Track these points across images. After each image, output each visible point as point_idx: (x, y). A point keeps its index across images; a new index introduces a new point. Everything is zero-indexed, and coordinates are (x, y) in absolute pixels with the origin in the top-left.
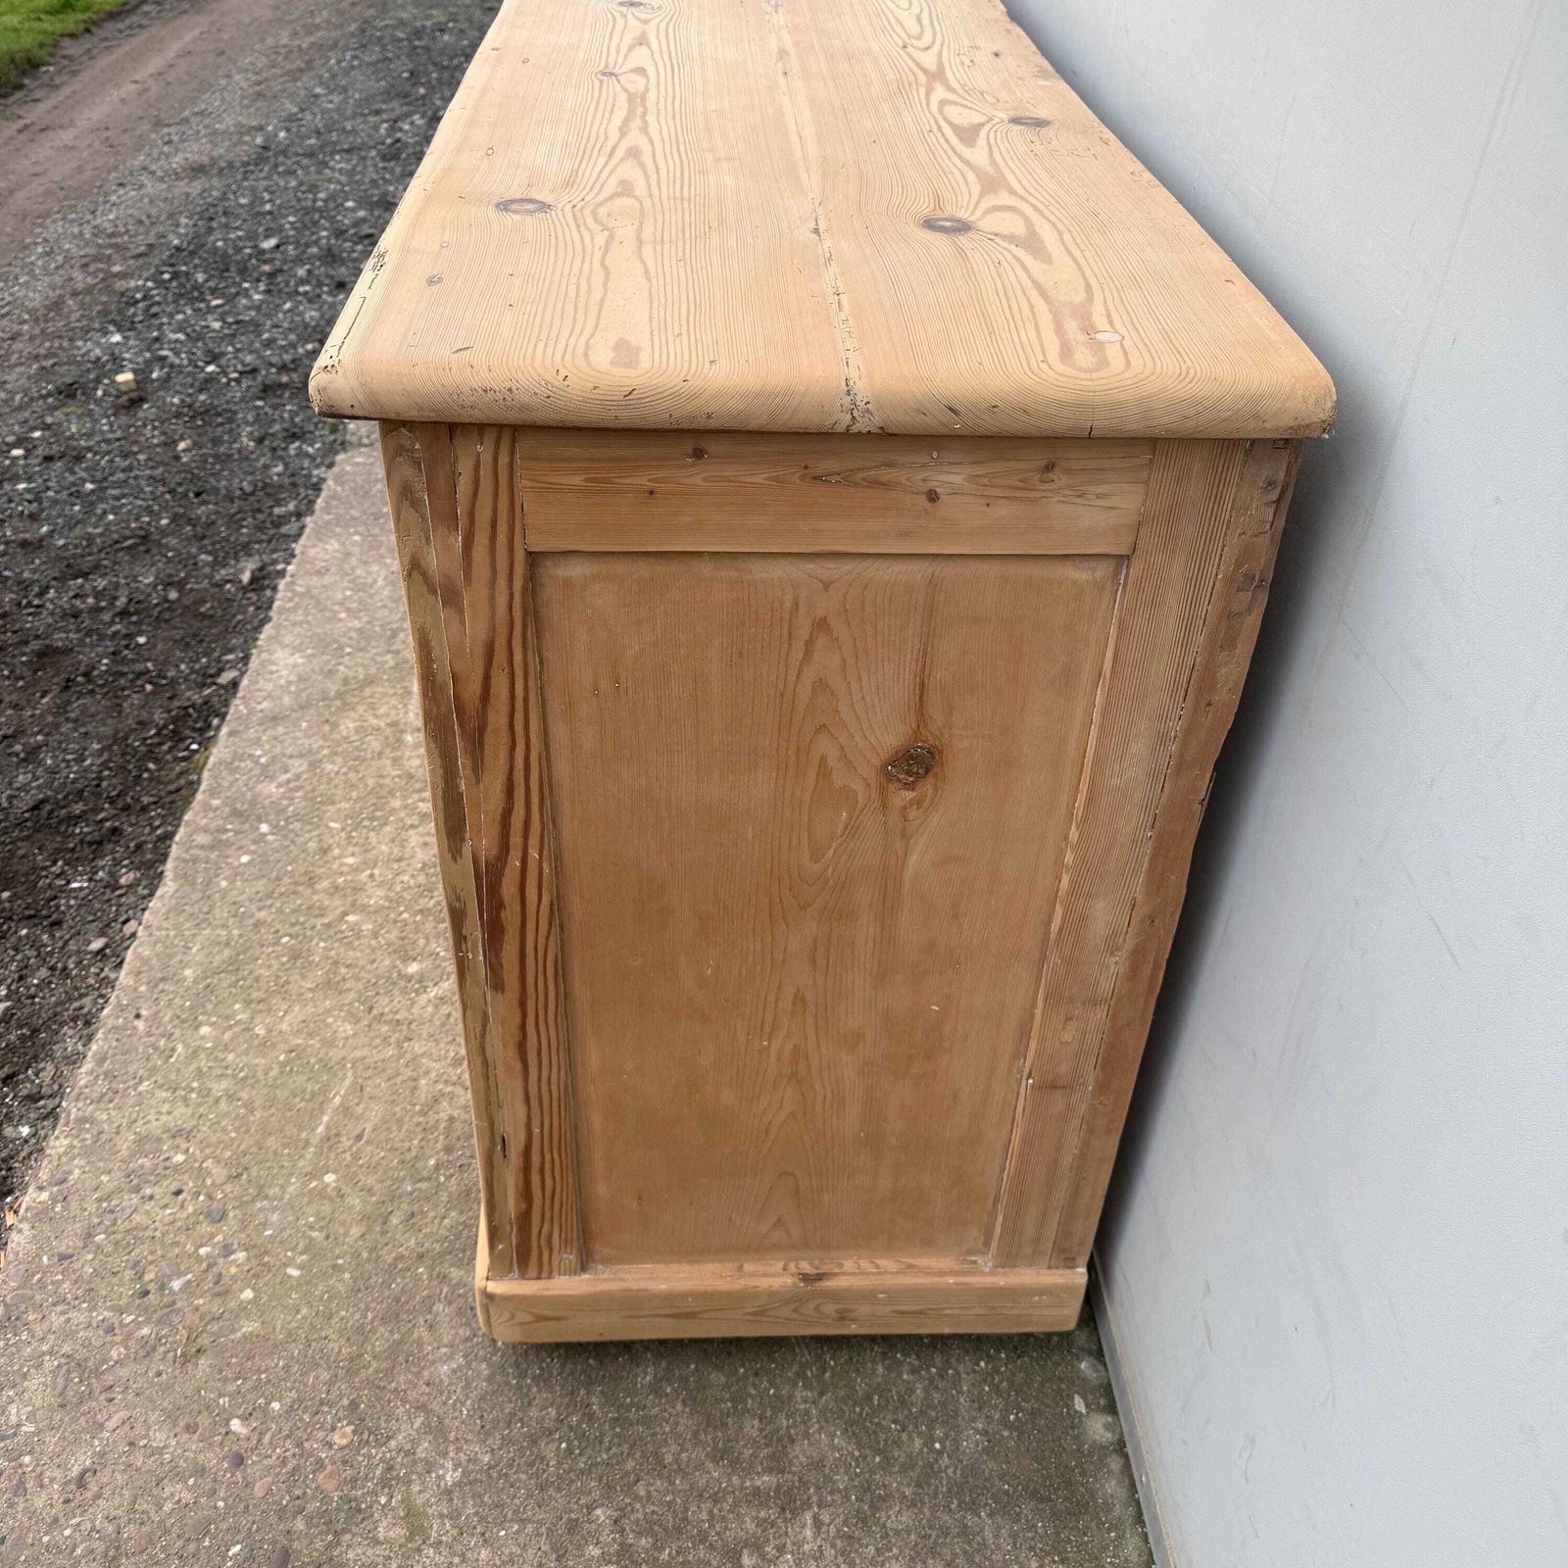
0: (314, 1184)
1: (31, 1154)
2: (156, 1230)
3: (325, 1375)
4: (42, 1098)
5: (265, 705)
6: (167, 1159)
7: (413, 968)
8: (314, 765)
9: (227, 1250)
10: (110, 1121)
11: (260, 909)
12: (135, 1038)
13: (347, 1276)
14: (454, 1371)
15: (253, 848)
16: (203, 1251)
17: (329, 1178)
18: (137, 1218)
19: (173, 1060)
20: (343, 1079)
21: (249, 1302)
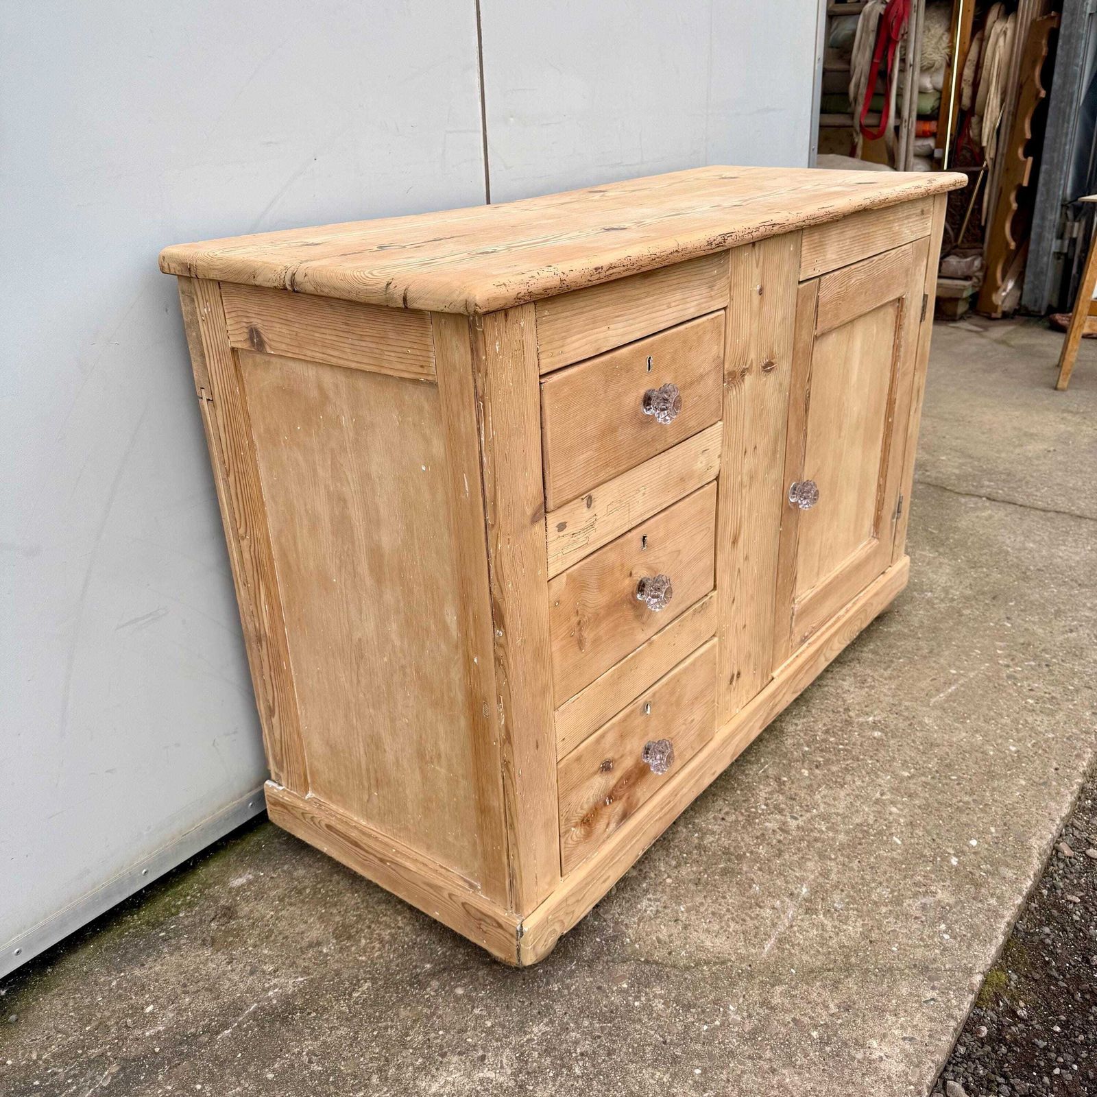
11: (968, 803)
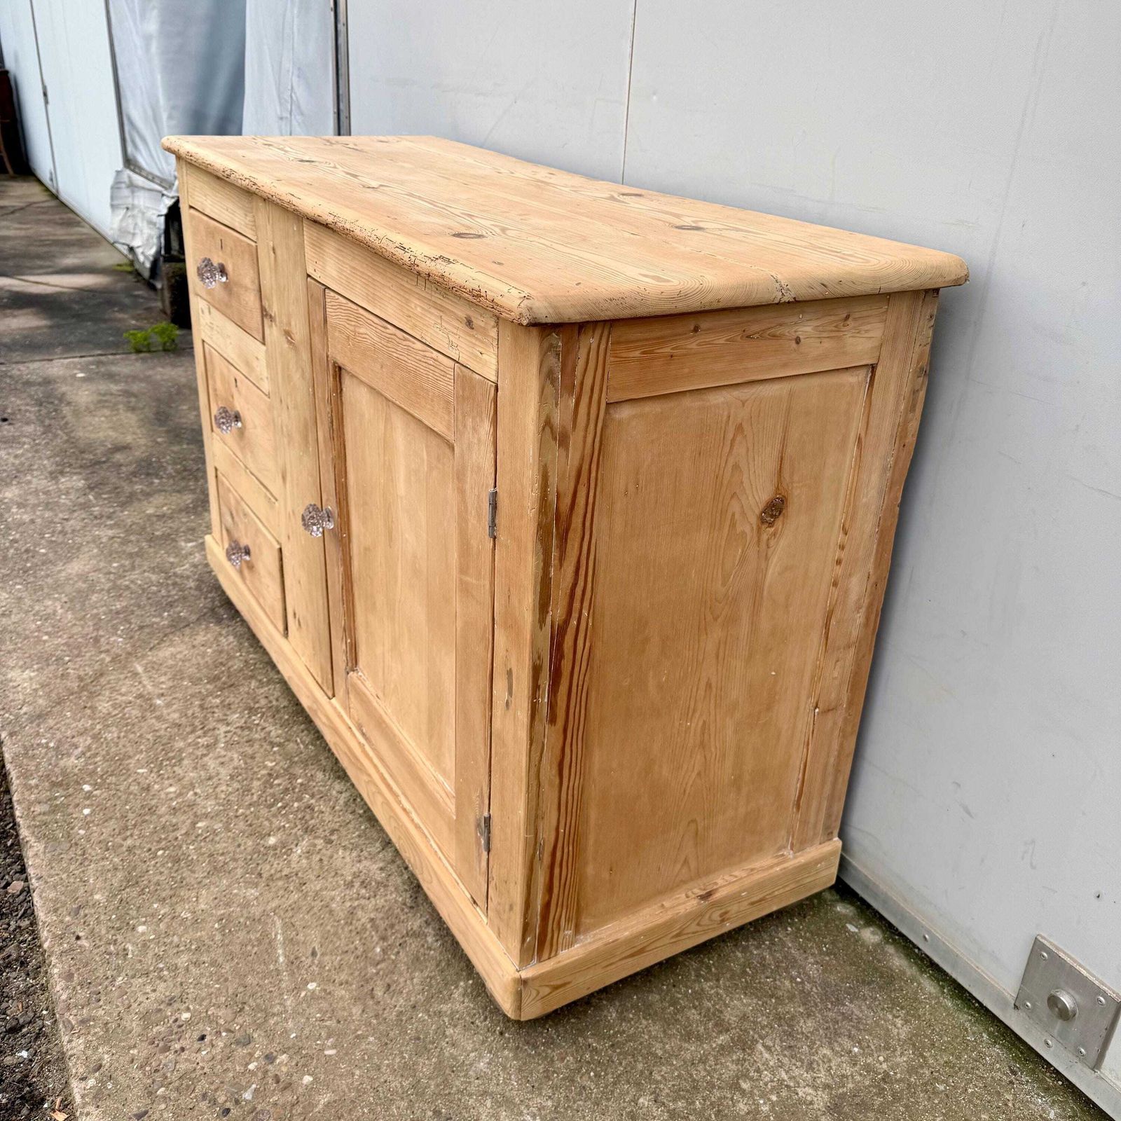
0: (303, 994)
1: (42, 1068)
2: (203, 1068)
3: (404, 1104)
4: (23, 1026)
5: (25, 709)
6: (176, 1020)
7: (272, 841)
8: (96, 737)
9: (270, 1058)
10: (107, 1013)
11: (125, 839)
12: (87, 954)
13: (371, 1039)
14: (489, 1063)
15: (88, 802)
16: (251, 1067)
17: (312, 986)
18: (182, 1067)
19: (130, 956)
20: (274, 923)
21: (312, 1083)
